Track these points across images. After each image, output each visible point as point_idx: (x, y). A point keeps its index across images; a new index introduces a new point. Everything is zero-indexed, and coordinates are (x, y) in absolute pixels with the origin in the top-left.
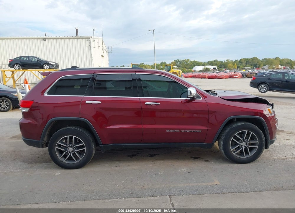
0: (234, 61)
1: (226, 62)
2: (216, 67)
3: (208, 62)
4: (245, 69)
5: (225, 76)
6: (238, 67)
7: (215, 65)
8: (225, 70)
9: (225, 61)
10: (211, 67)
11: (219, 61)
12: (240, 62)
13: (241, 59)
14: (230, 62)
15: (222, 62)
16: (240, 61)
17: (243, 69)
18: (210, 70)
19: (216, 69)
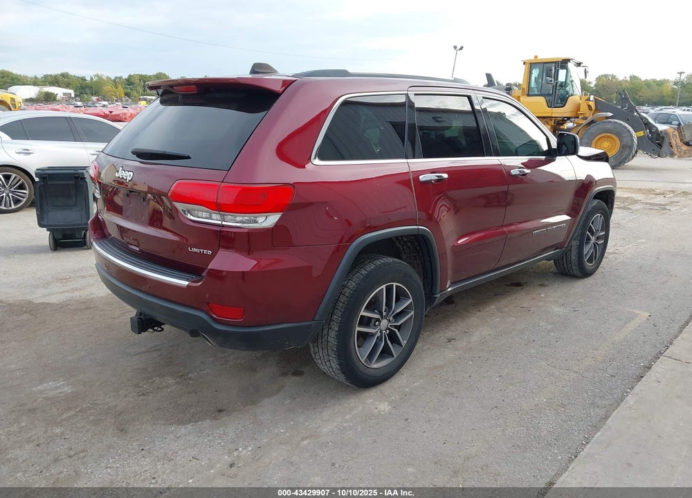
0: (113, 78)
1: (96, 82)
2: (72, 92)
3: (46, 77)
4: (145, 100)
5: (129, 115)
6: (127, 95)
7: (68, 86)
8: (98, 100)
9: (92, 79)
10: (59, 92)
11: (74, 76)
12: (129, 82)
13: (130, 76)
14: (104, 81)
15: (84, 79)
16: (127, 80)
17: (140, 99)
18: (58, 98)
19: (73, 95)
